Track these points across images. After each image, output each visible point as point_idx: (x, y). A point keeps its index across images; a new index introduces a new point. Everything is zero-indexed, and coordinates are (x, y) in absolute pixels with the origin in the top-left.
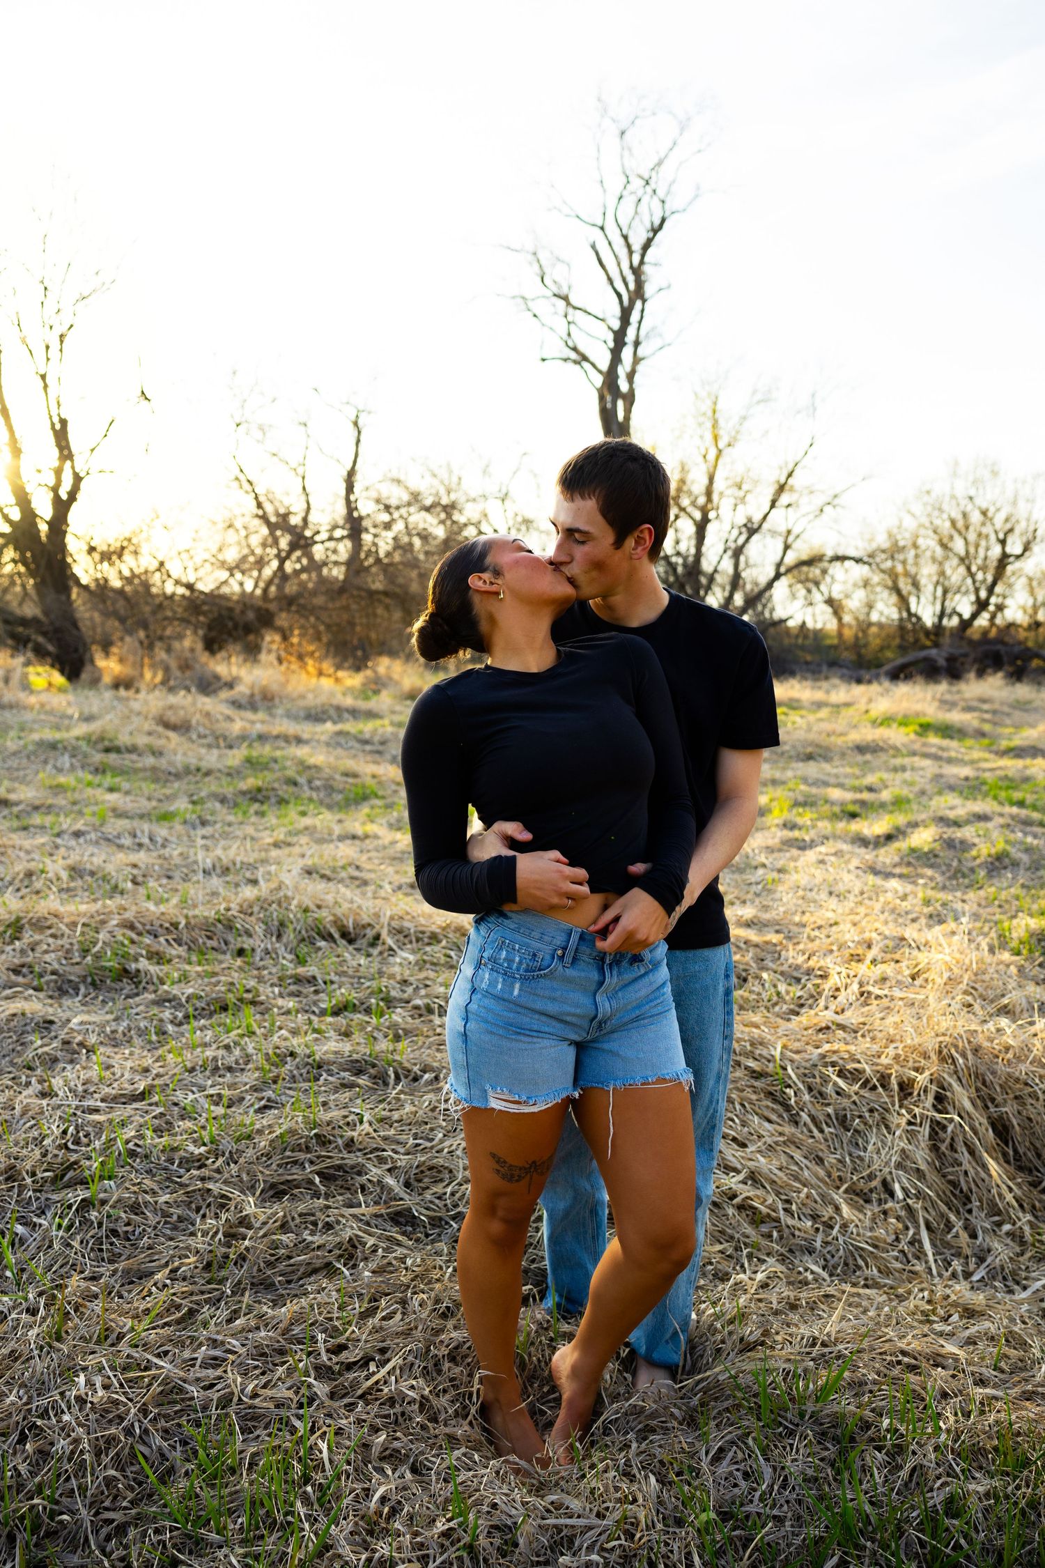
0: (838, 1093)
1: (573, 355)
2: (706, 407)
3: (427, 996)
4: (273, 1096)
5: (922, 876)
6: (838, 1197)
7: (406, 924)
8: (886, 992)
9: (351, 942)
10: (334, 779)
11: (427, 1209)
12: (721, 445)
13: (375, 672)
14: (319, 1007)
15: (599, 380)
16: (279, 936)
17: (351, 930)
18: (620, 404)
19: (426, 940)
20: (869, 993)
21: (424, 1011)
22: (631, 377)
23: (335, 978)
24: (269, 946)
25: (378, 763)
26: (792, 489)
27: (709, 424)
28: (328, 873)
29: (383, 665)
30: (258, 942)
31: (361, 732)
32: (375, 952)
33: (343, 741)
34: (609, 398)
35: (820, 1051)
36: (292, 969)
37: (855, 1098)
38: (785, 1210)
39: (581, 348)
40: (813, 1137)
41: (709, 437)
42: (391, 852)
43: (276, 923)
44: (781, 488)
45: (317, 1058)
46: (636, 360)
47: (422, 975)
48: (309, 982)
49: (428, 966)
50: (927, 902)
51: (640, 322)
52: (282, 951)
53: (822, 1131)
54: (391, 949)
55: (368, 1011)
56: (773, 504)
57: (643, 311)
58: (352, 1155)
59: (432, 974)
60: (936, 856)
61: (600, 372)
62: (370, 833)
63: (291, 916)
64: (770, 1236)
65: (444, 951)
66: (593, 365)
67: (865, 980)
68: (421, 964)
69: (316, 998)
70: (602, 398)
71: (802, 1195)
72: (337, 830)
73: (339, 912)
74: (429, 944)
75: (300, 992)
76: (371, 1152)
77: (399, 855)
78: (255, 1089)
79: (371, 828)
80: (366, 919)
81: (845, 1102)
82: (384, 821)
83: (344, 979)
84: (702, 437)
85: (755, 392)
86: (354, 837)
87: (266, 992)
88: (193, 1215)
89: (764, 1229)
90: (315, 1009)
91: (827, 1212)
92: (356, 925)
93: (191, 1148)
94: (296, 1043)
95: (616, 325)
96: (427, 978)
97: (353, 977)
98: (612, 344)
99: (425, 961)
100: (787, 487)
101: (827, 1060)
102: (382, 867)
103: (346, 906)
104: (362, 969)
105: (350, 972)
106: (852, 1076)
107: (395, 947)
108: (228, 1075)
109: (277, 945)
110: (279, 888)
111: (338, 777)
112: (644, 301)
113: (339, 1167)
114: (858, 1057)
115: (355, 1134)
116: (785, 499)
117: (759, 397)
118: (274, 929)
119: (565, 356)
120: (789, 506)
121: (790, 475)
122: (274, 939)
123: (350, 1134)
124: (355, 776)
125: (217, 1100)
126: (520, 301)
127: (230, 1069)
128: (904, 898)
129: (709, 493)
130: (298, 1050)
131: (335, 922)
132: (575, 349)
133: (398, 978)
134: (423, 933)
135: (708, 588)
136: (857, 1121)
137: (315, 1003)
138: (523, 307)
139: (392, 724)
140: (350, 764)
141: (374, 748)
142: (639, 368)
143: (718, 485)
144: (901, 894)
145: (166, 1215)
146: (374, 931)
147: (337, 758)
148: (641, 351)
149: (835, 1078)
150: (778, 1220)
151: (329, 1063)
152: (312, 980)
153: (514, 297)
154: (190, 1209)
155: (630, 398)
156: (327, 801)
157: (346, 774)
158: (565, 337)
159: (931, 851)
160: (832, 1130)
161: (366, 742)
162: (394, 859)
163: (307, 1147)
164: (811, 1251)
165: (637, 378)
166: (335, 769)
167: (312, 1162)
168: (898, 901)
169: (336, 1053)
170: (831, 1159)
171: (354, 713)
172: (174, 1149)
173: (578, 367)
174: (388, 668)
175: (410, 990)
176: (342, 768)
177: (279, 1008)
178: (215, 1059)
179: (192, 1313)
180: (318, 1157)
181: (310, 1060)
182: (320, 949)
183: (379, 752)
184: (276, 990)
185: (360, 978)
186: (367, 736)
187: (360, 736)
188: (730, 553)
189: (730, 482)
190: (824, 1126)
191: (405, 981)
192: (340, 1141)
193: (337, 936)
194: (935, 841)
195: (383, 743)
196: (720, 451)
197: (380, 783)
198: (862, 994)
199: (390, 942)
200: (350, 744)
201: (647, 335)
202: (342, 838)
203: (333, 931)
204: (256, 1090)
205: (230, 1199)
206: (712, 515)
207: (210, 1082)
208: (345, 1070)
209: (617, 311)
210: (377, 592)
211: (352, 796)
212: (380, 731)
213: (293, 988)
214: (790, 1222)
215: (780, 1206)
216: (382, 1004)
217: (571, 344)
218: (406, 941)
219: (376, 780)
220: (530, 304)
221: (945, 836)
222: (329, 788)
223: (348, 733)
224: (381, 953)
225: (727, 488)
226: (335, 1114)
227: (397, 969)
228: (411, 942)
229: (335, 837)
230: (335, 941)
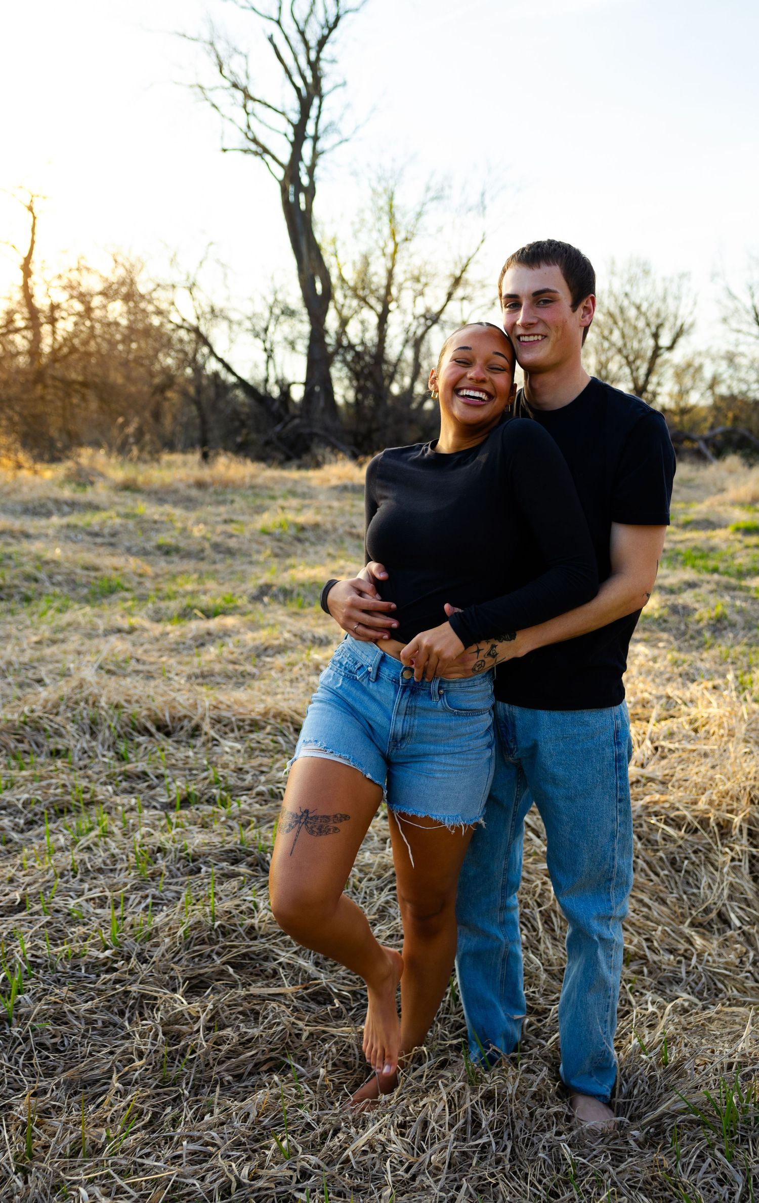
0: (664, 839)
1: (253, 147)
2: (383, 202)
3: (267, 782)
4: (157, 893)
5: (660, 640)
6: (686, 929)
7: (224, 714)
8: (677, 745)
9: (168, 734)
10: (75, 574)
11: (343, 984)
12: (399, 238)
13: (78, 463)
14: (158, 802)
15: (280, 173)
16: (93, 734)
17: (169, 723)
18: (302, 197)
19: (247, 728)
20: (662, 747)
21: (267, 797)
22: (311, 171)
23: (167, 772)
24: (85, 745)
25: (113, 555)
26: (467, 283)
27: (386, 219)
28: (112, 668)
29: (86, 456)
30: (75, 742)
31: (89, 525)
32: (199, 742)
33: (72, 535)
34: (291, 189)
35: (641, 803)
36: (118, 768)
37: (681, 842)
38: (649, 947)
39: (262, 140)
40: (651, 881)
41: (386, 231)
42: (164, 643)
43: (87, 721)
44: (457, 281)
45: (190, 851)
46: (316, 155)
47: (255, 762)
48: (139, 778)
49: (257, 753)
50: (675, 663)
51: (318, 117)
52: (100, 750)
53: (657, 874)
54: (214, 739)
55: (211, 801)
56: (450, 296)
57: (320, 107)
58: (256, 942)
59: (266, 761)
60: (665, 621)
61: (281, 165)
62: (137, 626)
63: (103, 713)
64: (641, 972)
65: (271, 737)
66: (274, 157)
67: (655, 737)
68: (251, 752)
69: (152, 793)
70: (284, 191)
71: (659, 933)
72: (101, 625)
73: (153, 706)
74: (251, 731)
75: (133, 788)
76: (275, 938)
77: (174, 646)
78: (135, 888)
79: (135, 621)
80: (182, 712)
81: (671, 847)
82: (143, 613)
83: (176, 772)
84: (380, 231)
85: (428, 189)
86: (119, 631)
87: (104, 792)
88: (117, 1019)
89: (634, 967)
90: (154, 804)
91: (682, 946)
92: (173, 718)
93: (95, 953)
94: (160, 838)
95: (295, 118)
96: (261, 765)
97: (184, 770)
98: (292, 138)
99: (253, 749)
100: (462, 281)
101: (651, 810)
102: (164, 659)
103: (160, 700)
104: (190, 760)
105: (180, 764)
106: (677, 823)
107: (217, 737)
108: (101, 877)
109: (94, 743)
110: (81, 686)
111: (79, 571)
112: (321, 97)
113: (244, 956)
114: (677, 805)
115: (255, 922)
116: (459, 292)
117: (431, 194)
118: (86, 728)
119: (246, 148)
120: (463, 299)
121: (463, 271)
122: (88, 737)
123: (249, 922)
124: (96, 569)
125: (102, 902)
126: (198, 90)
127: (100, 871)
128: (655, 660)
129: (388, 288)
130: (168, 846)
131: (149, 716)
132: (255, 141)
133: (232, 767)
134: (243, 721)
135: (392, 378)
136: (686, 862)
137: (153, 798)
138: (202, 96)
139: (119, 515)
140: (90, 557)
141: (106, 540)
142: (320, 162)
143: (399, 277)
144: (650, 657)
145: (89, 1022)
146: (193, 723)
147: (75, 552)
148: (320, 145)
149: (662, 825)
150: (644, 957)
151: (205, 855)
152: (143, 776)
153: (191, 86)
154: (112, 1012)
155: (310, 192)
156: (72, 595)
157: (87, 568)
158: (245, 128)
159: (660, 617)
160: (666, 872)
161: (96, 535)
162: (172, 650)
163: (210, 939)
164: (678, 981)
165: (317, 172)
166: (75, 563)
167: (219, 954)
168: (651, 663)
169: (208, 844)
170: (671, 899)
171: (73, 505)
172: (76, 956)
173: (258, 158)
174: (92, 458)
175: (249, 777)
176: (81, 562)
177: (123, 805)
178: (82, 862)
179: (155, 1115)
180: (224, 948)
181: (183, 854)
182: (139, 745)
183: (112, 545)
184: (110, 788)
185: (191, 770)
186: (96, 529)
187: (89, 529)
188: (411, 343)
189: (409, 275)
190: (659, 870)
191: (241, 769)
192: (241, 930)
193: (153, 730)
194: (663, 607)
195: (113, 535)
196: (396, 245)
197: (123, 575)
198: (656, 749)
199: (212, 733)
200: (80, 537)
201: (326, 130)
202: (108, 633)
203: (149, 725)
204: (137, 889)
205: (156, 998)
206: (392, 306)
207: (86, 886)
208: (224, 860)
209: (296, 104)
210: (74, 382)
211: (98, 590)
212: (109, 523)
213: (125, 784)
214: (656, 958)
215: (645, 944)
216: (224, 793)
217: (250, 135)
218: (227, 730)
219: (119, 573)
220: (208, 94)
221: (669, 603)
222: (72, 583)
223: (75, 527)
224: (204, 744)
225: (406, 280)
226: (228, 904)
227: (226, 758)
228: (232, 731)
229: (101, 632)
230: (151, 735)
